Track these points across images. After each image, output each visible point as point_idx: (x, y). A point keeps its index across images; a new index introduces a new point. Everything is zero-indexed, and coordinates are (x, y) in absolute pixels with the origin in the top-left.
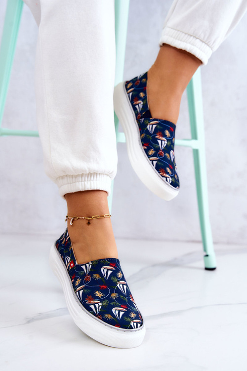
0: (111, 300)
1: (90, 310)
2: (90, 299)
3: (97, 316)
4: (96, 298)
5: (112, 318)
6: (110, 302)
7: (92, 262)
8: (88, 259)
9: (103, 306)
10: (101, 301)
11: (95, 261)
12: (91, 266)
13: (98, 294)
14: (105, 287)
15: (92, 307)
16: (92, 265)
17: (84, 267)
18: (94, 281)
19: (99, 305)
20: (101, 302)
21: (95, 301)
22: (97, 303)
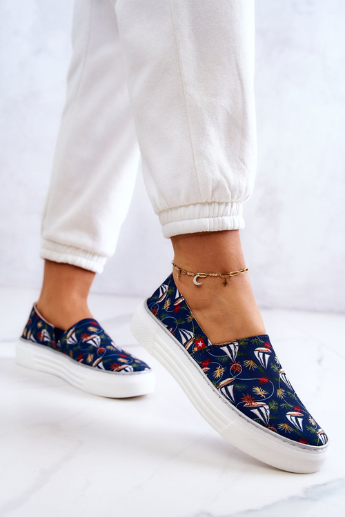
0: (279, 401)
1: (253, 416)
2: (248, 400)
3: (267, 427)
4: (258, 398)
5: (292, 430)
6: (279, 404)
7: (238, 341)
8: (230, 336)
9: (271, 411)
10: (267, 402)
11: (242, 340)
12: (237, 348)
13: (259, 391)
14: (265, 380)
15: (256, 411)
16: (240, 347)
17: (225, 349)
18: (247, 372)
19: (265, 409)
20: (268, 404)
21: (258, 403)
22: (262, 406)
